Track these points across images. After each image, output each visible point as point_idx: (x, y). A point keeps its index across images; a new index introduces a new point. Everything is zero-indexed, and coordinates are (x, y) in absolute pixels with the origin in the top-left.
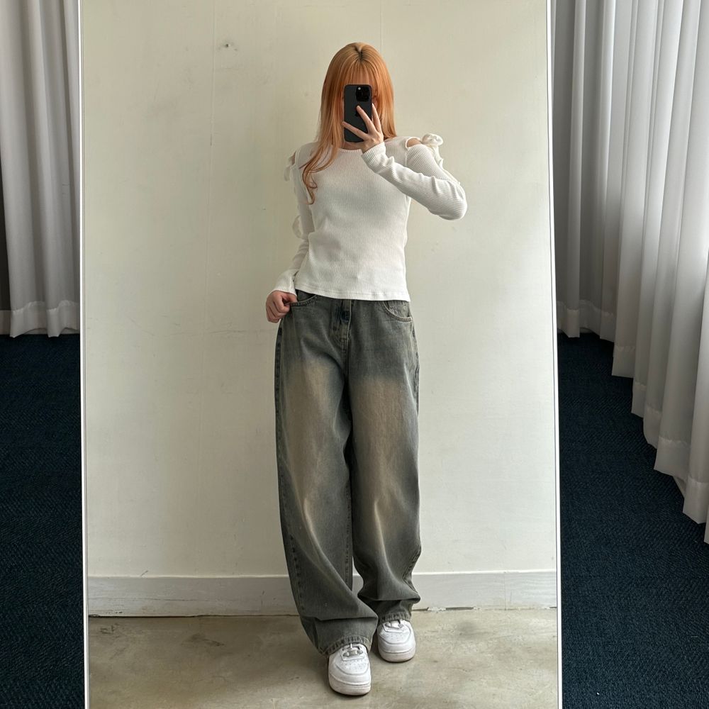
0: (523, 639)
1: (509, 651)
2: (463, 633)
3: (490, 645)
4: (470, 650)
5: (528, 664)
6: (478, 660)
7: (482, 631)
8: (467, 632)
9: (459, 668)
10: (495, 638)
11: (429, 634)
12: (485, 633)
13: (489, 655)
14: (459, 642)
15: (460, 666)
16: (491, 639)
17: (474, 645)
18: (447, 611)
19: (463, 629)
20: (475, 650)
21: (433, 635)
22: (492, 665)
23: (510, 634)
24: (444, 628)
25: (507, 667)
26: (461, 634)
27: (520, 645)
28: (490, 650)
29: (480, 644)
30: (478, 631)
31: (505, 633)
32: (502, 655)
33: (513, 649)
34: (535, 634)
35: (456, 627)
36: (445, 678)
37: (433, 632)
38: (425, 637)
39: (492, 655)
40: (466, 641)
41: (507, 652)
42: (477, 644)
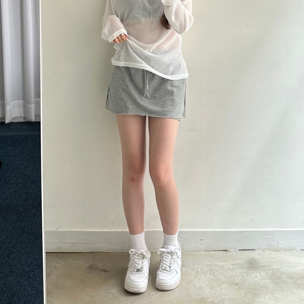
0: (287, 270)
2: (251, 266)
3: (268, 274)
4: (256, 277)
5: (292, 286)
6: (262, 284)
7: (262, 265)
8: (253, 265)
9: (251, 289)
10: (271, 270)
11: (230, 266)
12: (264, 266)
13: (268, 280)
14: (249, 272)
15: (252, 287)
16: (268, 270)
17: (259, 274)
18: (239, 252)
19: (251, 263)
20: (259, 277)
21: (233, 267)
22: (271, 287)
23: (279, 267)
24: (239, 263)
25: (279, 289)
26: (249, 267)
27: (286, 274)
28: (268, 277)
29: (262, 274)
30: (260, 265)
31: (276, 267)
32: (276, 280)
33: (282, 277)
34: (294, 267)
35: (246, 262)
36: (244, 295)
37: (233, 265)
38: (229, 268)
39: (270, 280)
40: (253, 271)
41: (278, 279)
42: (260, 273)
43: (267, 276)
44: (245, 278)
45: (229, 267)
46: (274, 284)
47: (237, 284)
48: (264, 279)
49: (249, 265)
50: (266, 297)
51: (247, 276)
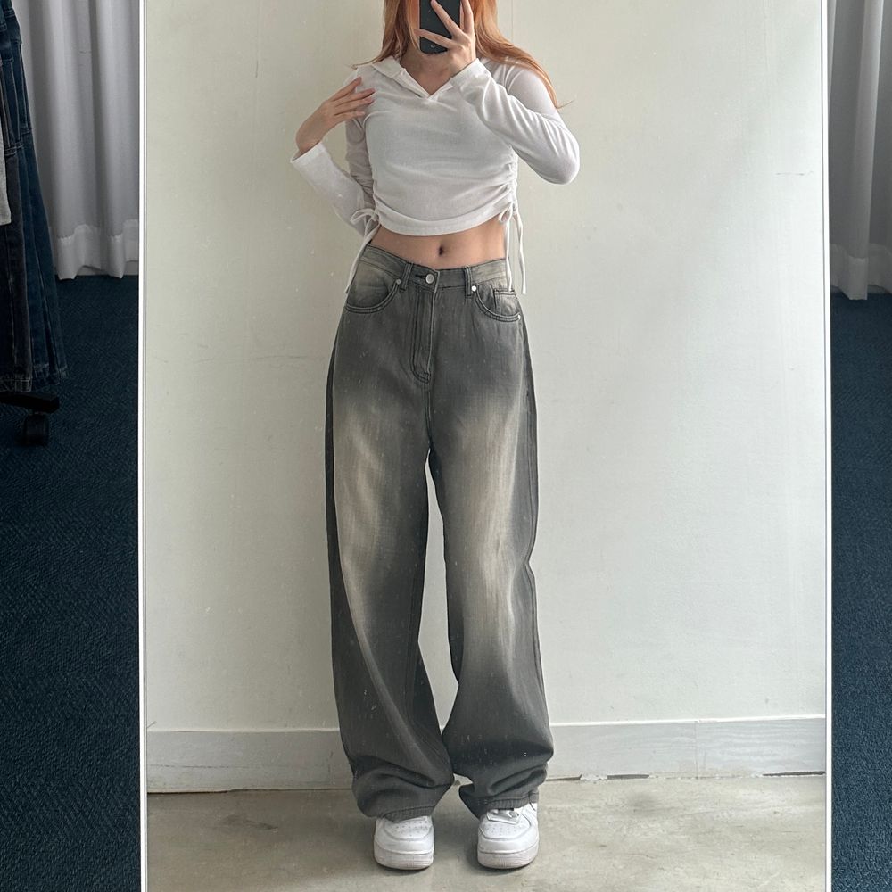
0: (730, 816)
1: (711, 831)
2: (637, 808)
3: (682, 824)
4: (652, 831)
5: (742, 847)
6: (667, 843)
7: (668, 806)
8: (643, 807)
9: (639, 854)
11: (587, 811)
12: (673, 808)
13: (683, 837)
14: (635, 821)
15: (641, 851)
16: (682, 816)
17: (659, 825)
18: (609, 781)
20: (660, 831)
22: (689, 849)
24: (610, 803)
25: (711, 852)
27: (727, 823)
28: (681, 830)
30: (660, 806)
31: (701, 809)
33: (717, 829)
34: (747, 810)
35: (626, 802)
36: (621, 867)
37: (593, 808)
38: (583, 814)
40: (646, 819)
41: (709, 833)
43: (681, 828)
44: (625, 832)
45: (582, 812)
46: (699, 843)
47: (604, 846)
48: (672, 833)
51: (628, 829)
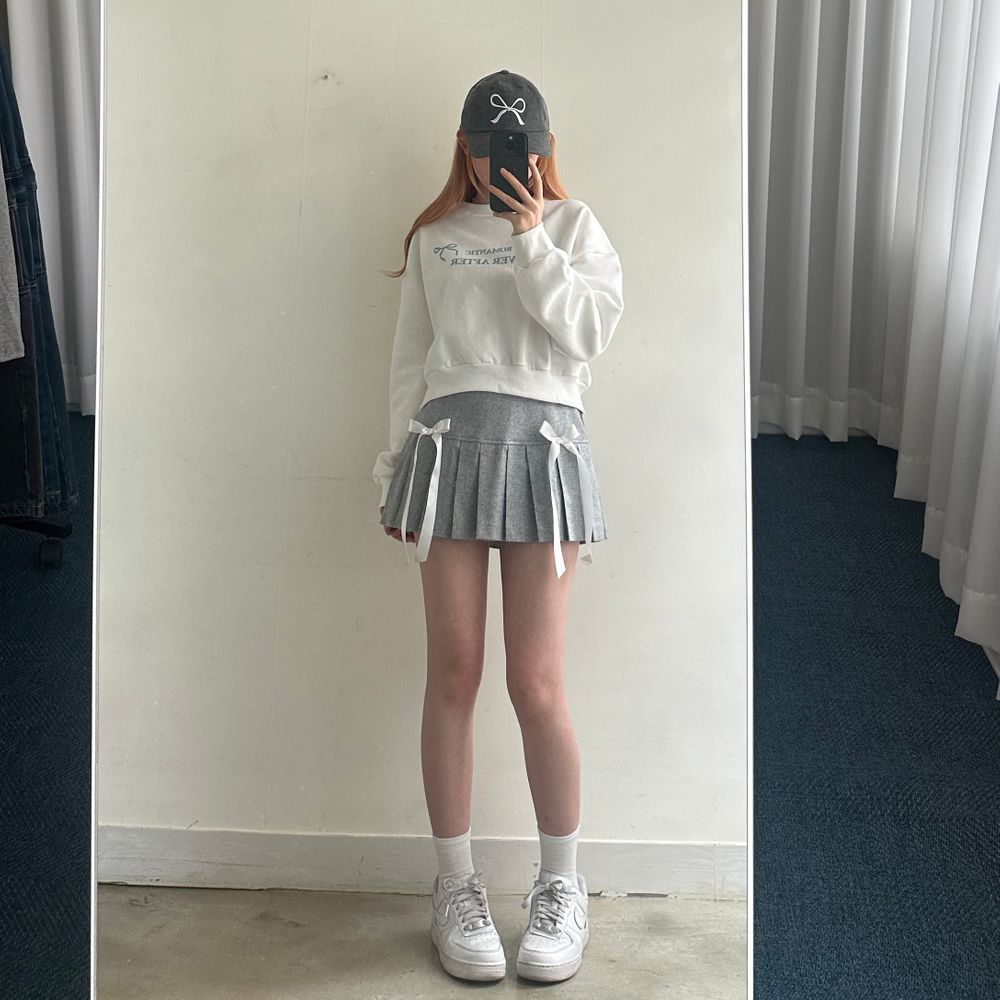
2: (653, 927)
3: (692, 944)
4: (663, 949)
6: (675, 961)
7: (682, 926)
8: (658, 926)
9: (647, 971)
10: (701, 936)
11: (603, 926)
12: (686, 928)
13: (692, 956)
14: (648, 938)
15: (649, 968)
16: (693, 937)
17: (670, 943)
18: (628, 898)
19: (651, 923)
20: (671, 950)
21: (609, 926)
22: (696, 968)
23: (723, 931)
24: (626, 920)
26: (649, 928)
28: (692, 950)
29: (677, 943)
30: (675, 925)
31: (715, 930)
32: (711, 956)
35: (643, 919)
36: (627, 982)
37: (609, 923)
39: (696, 956)
40: (658, 937)
41: (718, 953)
42: (673, 941)
43: (691, 947)
44: (636, 949)
46: (707, 963)
48: (681, 952)
49: (648, 926)
50: (681, 987)
51: (640, 946)
